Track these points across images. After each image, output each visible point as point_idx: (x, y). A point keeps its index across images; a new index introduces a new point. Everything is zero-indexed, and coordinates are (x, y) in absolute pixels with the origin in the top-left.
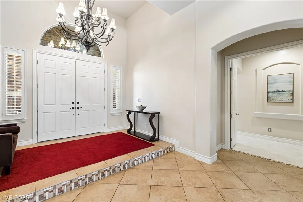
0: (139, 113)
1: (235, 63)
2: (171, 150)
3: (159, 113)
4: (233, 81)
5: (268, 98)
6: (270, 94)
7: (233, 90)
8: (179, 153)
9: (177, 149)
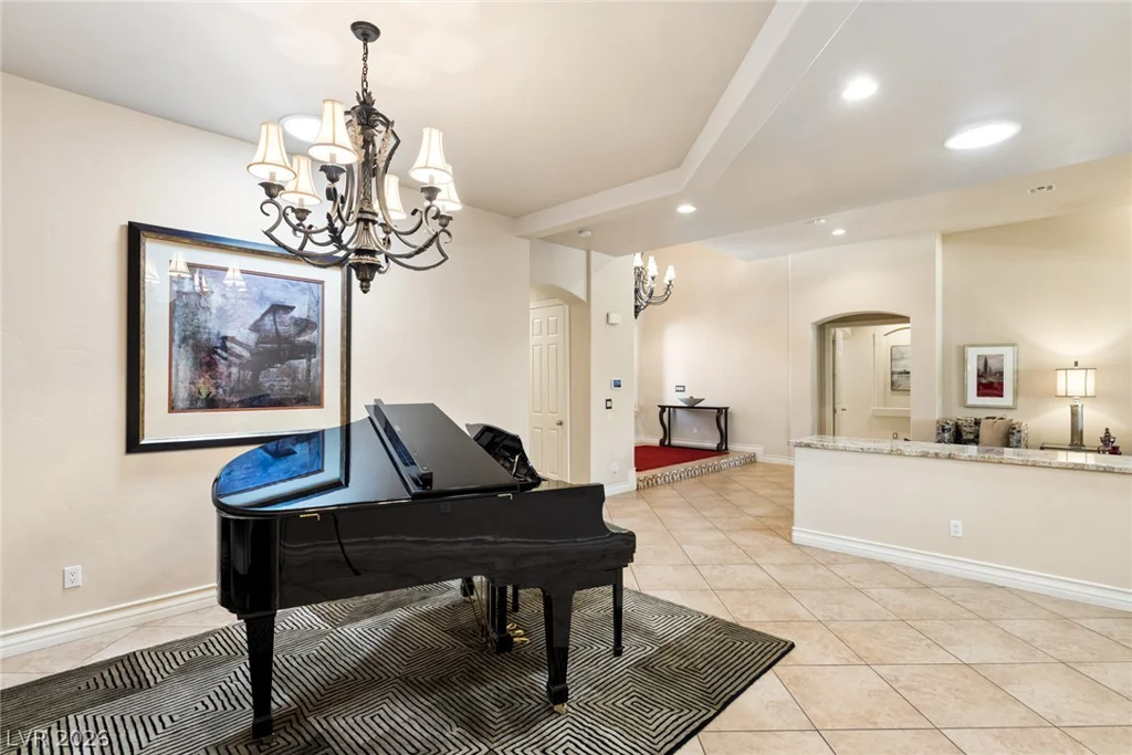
0: (678, 411)
1: (840, 333)
2: (751, 460)
3: (726, 409)
4: (837, 359)
5: (892, 383)
6: (895, 377)
7: (837, 372)
8: (764, 464)
9: (760, 458)
